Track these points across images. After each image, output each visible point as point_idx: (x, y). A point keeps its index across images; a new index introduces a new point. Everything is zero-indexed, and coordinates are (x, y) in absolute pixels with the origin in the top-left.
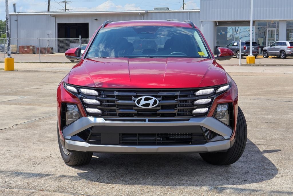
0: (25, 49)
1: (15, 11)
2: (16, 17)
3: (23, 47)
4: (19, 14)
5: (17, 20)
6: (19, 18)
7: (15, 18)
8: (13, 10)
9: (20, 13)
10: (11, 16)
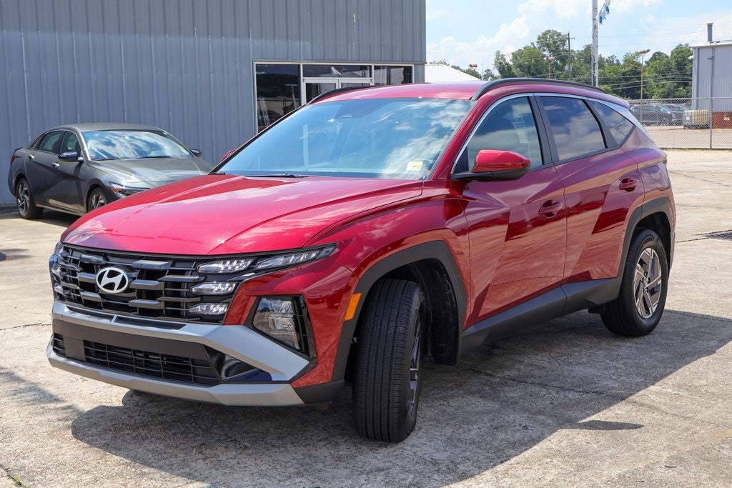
0: (725, 119)
1: (710, 39)
2: (710, 50)
3: (722, 114)
4: (718, 44)
5: (712, 58)
6: (718, 53)
7: (709, 53)
8: (707, 38)
9: (719, 42)
10: (701, 50)
